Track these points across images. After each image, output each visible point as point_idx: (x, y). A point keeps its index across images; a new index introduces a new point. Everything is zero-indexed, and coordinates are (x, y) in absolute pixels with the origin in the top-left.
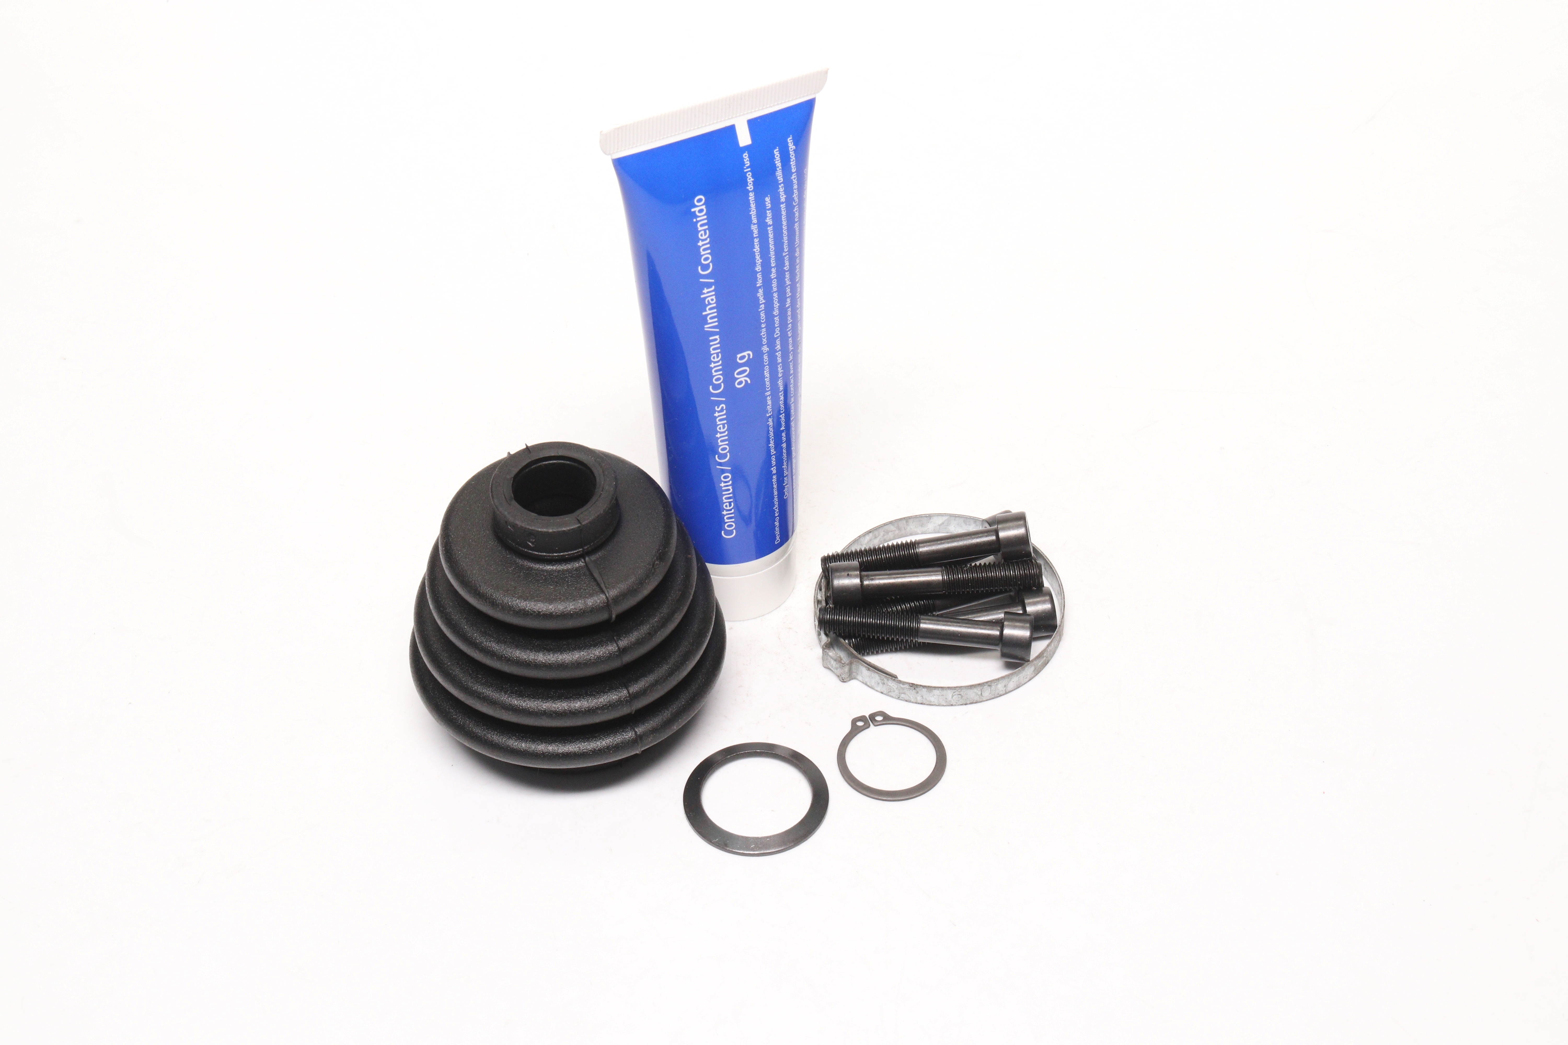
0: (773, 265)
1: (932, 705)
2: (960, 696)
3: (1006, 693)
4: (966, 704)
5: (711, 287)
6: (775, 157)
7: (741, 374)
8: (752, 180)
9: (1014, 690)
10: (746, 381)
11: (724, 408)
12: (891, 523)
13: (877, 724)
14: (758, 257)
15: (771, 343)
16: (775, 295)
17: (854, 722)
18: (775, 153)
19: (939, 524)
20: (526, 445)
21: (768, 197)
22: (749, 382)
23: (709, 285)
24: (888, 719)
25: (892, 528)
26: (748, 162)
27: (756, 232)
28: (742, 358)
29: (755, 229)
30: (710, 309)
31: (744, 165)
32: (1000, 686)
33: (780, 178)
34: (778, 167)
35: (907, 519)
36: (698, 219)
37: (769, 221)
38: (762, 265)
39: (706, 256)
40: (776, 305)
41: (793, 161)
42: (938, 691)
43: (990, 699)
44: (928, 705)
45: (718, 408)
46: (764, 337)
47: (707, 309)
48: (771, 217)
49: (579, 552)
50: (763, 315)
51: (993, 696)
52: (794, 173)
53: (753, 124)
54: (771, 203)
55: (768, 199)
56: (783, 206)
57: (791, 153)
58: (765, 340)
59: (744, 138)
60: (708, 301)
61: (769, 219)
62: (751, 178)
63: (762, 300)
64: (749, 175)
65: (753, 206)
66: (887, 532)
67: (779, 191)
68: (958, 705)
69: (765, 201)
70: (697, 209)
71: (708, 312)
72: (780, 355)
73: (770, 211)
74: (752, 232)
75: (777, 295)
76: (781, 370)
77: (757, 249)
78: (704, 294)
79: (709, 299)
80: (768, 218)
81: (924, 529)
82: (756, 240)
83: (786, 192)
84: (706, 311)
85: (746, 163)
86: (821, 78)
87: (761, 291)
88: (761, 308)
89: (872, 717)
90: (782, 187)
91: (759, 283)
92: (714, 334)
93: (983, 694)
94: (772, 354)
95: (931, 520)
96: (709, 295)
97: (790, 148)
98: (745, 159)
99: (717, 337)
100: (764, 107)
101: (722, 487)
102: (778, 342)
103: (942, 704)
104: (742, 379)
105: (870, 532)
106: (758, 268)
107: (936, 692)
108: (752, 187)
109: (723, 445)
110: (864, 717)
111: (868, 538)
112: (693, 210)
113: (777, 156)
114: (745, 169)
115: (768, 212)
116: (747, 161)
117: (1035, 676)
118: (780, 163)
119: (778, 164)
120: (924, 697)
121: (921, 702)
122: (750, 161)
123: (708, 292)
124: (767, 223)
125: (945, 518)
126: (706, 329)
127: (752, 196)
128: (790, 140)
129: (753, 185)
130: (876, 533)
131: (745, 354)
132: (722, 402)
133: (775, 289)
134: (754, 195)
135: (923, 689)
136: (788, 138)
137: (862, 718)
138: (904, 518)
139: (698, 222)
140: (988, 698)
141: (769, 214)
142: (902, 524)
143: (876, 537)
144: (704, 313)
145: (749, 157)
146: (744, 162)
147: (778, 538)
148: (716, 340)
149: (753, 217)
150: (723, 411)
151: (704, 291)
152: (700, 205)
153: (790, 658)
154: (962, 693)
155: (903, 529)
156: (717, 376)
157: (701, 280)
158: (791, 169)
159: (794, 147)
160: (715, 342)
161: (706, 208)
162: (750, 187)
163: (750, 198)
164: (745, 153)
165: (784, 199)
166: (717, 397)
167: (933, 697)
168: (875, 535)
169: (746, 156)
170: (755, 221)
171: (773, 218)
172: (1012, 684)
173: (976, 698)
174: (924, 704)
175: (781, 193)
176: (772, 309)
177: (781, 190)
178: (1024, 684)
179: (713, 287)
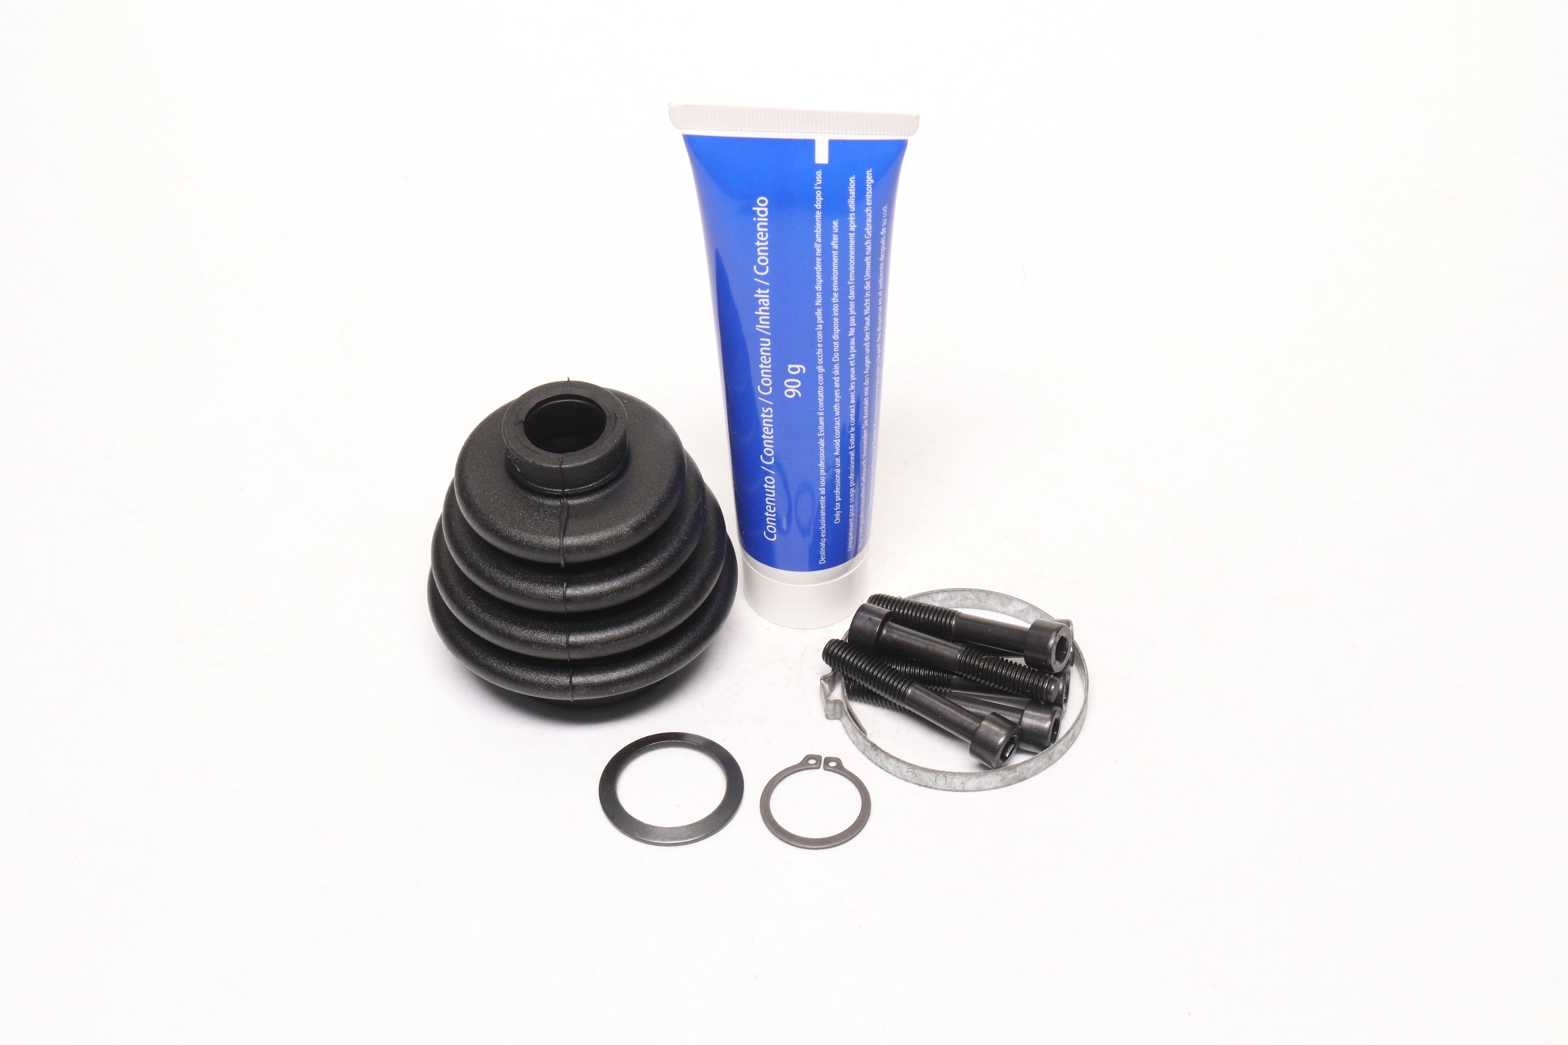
0: (835, 289)
1: (889, 773)
2: (914, 775)
3: (963, 791)
4: (920, 785)
5: (766, 290)
6: (850, 184)
7: (791, 385)
8: (821, 199)
9: (974, 791)
10: (796, 394)
11: (771, 412)
12: (970, 590)
13: (827, 768)
14: (819, 277)
15: (828, 365)
16: (836, 320)
17: (808, 758)
18: (851, 180)
19: (1019, 610)
20: (568, 378)
21: (836, 221)
22: (800, 395)
23: (764, 287)
24: (840, 769)
25: (971, 595)
26: (820, 181)
27: (819, 252)
28: (793, 369)
29: (818, 248)
30: (763, 311)
31: (816, 182)
32: (957, 782)
33: (852, 207)
34: (851, 195)
35: (989, 593)
36: (759, 219)
37: (835, 244)
38: (823, 285)
39: (763, 257)
40: (837, 330)
41: (870, 194)
42: (894, 762)
43: (946, 790)
44: (886, 770)
45: (765, 409)
46: (820, 357)
47: (760, 309)
48: (837, 242)
49: (558, 492)
50: (820, 335)
51: (949, 788)
52: (869, 206)
53: (834, 145)
54: (839, 228)
55: (835, 224)
56: (852, 236)
57: (868, 185)
58: (820, 361)
59: (822, 156)
60: (761, 302)
61: (835, 243)
62: (820, 197)
63: (820, 320)
64: (819, 193)
65: (819, 225)
66: (966, 599)
67: (849, 220)
68: (913, 783)
69: (832, 224)
70: (759, 209)
71: (761, 313)
72: (838, 381)
73: (837, 236)
74: (815, 250)
75: (838, 321)
76: (839, 395)
77: (818, 268)
78: (758, 294)
79: (763, 300)
80: (833, 242)
81: (1005, 609)
82: (818, 260)
83: (857, 221)
84: (758, 311)
85: (817, 180)
86: (914, 122)
87: (819, 311)
88: (819, 328)
89: (828, 760)
90: (853, 216)
91: (818, 302)
92: (766, 336)
93: (937, 781)
94: (828, 376)
95: (1012, 603)
96: (763, 296)
97: (868, 181)
98: (818, 176)
99: (768, 340)
100: (848, 132)
101: (765, 488)
102: (836, 367)
103: (898, 775)
104: (792, 390)
105: (945, 591)
106: (818, 287)
107: (893, 762)
108: (820, 206)
109: (769, 448)
110: (820, 757)
111: (941, 596)
112: (754, 209)
113: (852, 184)
114: (816, 186)
115: (834, 235)
116: (820, 179)
117: (1003, 787)
118: (854, 192)
119: (852, 192)
120: (883, 762)
121: (880, 766)
122: (823, 180)
123: (762, 294)
124: (832, 246)
125: (1025, 606)
126: (757, 329)
127: (818, 215)
128: (869, 173)
129: (821, 204)
130: (953, 594)
131: (798, 366)
132: (769, 406)
133: (836, 314)
134: (822, 214)
135: (882, 754)
136: (867, 170)
137: (817, 758)
138: (985, 591)
139: (758, 222)
140: (944, 788)
141: (835, 238)
142: (981, 595)
143: (951, 599)
144: (756, 313)
145: (822, 176)
146: (816, 179)
147: (823, 559)
148: (767, 342)
149: (817, 235)
150: (770, 415)
151: (757, 291)
152: (762, 206)
153: (798, 677)
154: (916, 772)
155: (983, 601)
156: (766, 378)
157: (755, 279)
158: (866, 202)
159: (872, 181)
160: (766, 344)
161: (768, 210)
162: (818, 205)
163: (816, 216)
164: (819, 170)
165: (854, 228)
166: (764, 399)
167: (891, 764)
168: (951, 596)
169: (819, 173)
170: (819, 240)
171: (839, 244)
172: (972, 783)
173: (930, 783)
174: (883, 769)
175: (851, 222)
176: (832, 333)
177: (852, 218)
178: (987, 790)
179: (768, 291)
